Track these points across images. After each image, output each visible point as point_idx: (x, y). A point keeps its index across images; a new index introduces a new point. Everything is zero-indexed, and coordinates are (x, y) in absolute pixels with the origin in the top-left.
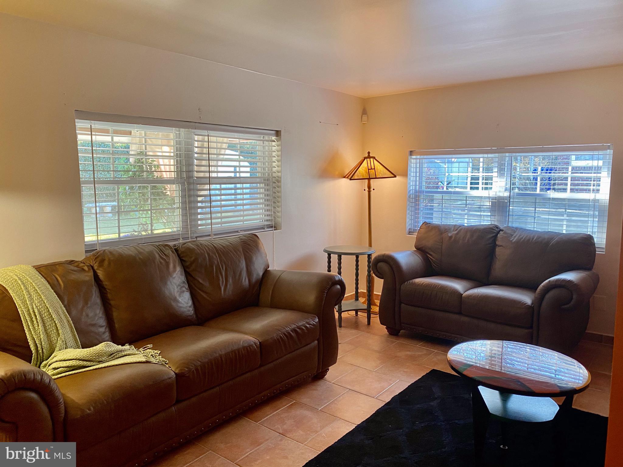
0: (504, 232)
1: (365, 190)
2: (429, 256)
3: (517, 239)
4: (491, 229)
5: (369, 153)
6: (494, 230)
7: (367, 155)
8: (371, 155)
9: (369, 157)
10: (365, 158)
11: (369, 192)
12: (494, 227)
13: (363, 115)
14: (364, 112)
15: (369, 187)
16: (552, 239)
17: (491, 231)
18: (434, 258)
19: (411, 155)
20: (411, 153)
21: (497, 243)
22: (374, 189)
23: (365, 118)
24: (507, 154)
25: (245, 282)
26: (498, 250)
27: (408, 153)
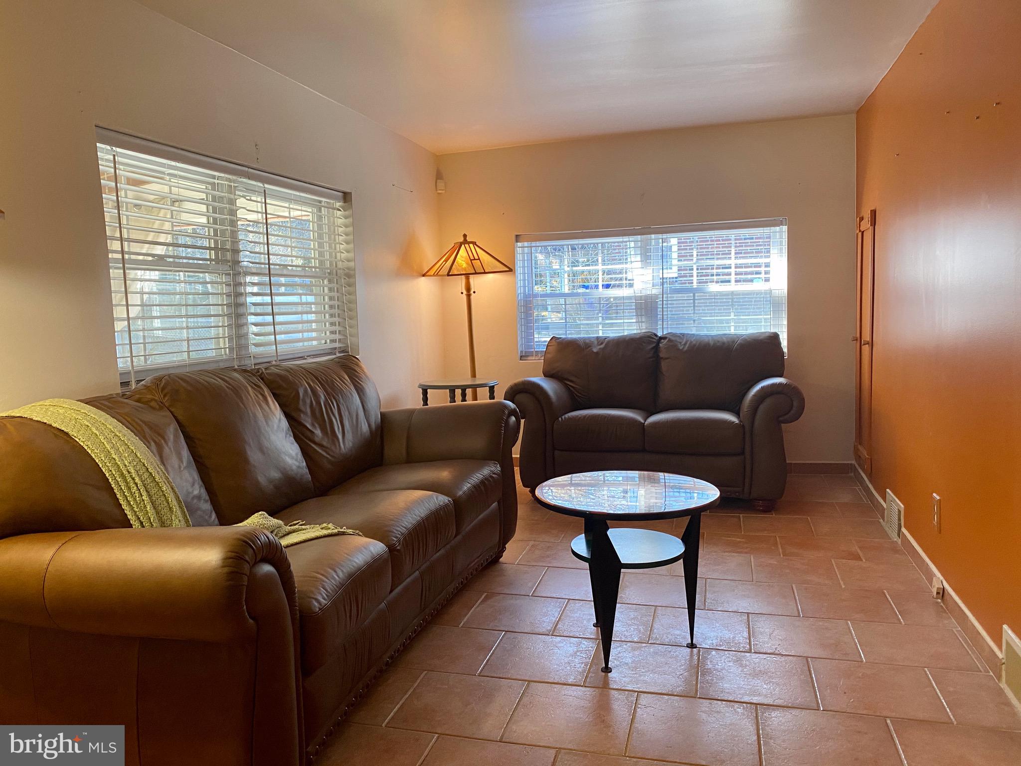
0: (668, 339)
1: (462, 293)
2: (568, 383)
3: (688, 347)
4: (649, 337)
5: (465, 236)
6: (653, 338)
7: (462, 239)
8: (469, 239)
9: (465, 242)
10: (461, 244)
11: (469, 296)
12: (651, 334)
13: (438, 181)
14: (439, 176)
15: (468, 289)
16: (733, 342)
17: (649, 340)
18: (576, 385)
19: (517, 241)
20: (518, 238)
21: (661, 355)
22: (474, 292)
23: (441, 184)
24: (653, 236)
25: (365, 428)
26: (664, 365)
27: (514, 238)
